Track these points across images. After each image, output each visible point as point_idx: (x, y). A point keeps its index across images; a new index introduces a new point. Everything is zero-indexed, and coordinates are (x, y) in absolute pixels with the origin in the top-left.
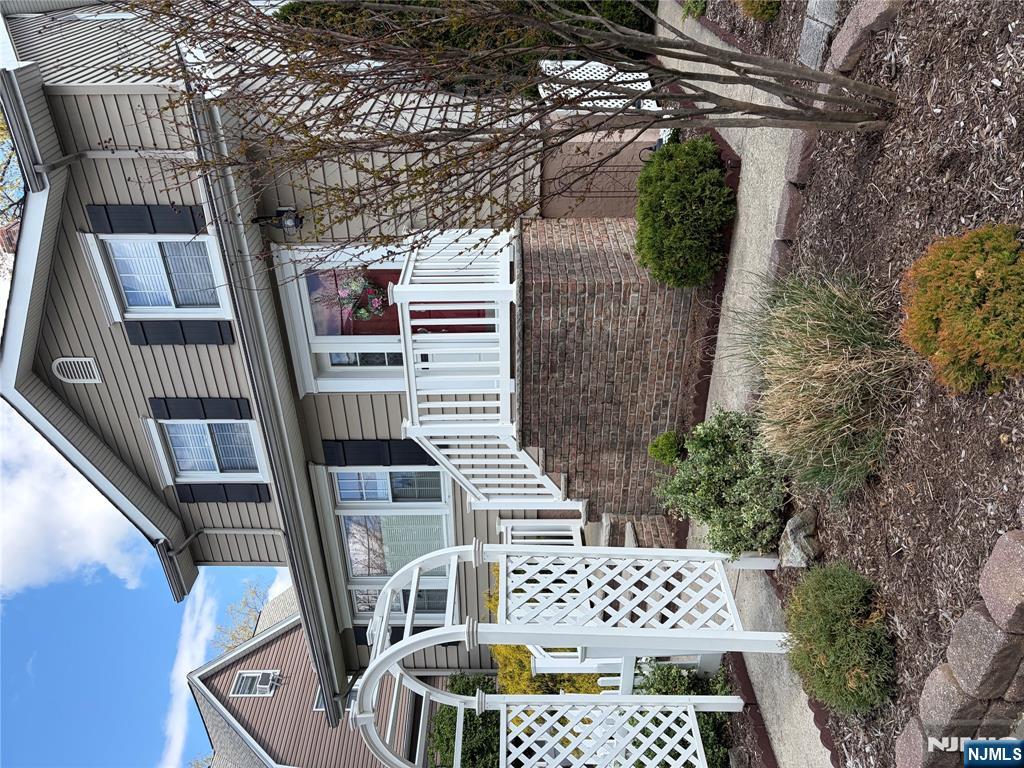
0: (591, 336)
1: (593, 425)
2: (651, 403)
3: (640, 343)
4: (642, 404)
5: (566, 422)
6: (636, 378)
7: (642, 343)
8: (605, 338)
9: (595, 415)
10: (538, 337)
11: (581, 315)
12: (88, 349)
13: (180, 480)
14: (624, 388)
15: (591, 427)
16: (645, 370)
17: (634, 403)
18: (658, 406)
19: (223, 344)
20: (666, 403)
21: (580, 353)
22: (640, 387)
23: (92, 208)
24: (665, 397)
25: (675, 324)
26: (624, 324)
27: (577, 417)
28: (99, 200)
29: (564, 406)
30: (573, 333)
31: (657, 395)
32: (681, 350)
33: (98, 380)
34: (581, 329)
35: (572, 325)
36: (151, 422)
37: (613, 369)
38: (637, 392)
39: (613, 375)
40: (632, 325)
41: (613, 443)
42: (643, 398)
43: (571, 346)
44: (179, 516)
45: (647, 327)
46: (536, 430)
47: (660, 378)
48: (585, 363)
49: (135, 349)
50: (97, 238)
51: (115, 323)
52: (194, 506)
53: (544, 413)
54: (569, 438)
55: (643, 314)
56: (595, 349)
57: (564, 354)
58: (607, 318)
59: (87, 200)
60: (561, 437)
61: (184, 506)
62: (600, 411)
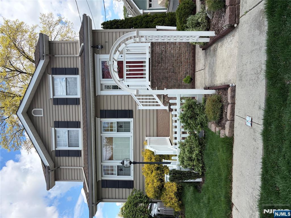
0: (168, 54)
1: (170, 80)
2: (183, 73)
3: (180, 55)
4: (182, 73)
5: (163, 79)
6: (179, 66)
7: (180, 56)
8: (171, 54)
9: (170, 77)
10: (156, 54)
11: (165, 48)
12: (42, 106)
13: (57, 149)
14: (177, 68)
15: (169, 80)
16: (181, 63)
17: (179, 73)
18: (185, 73)
19: (77, 104)
20: (187, 73)
21: (165, 58)
22: (181, 68)
23: (53, 69)
24: (187, 71)
25: (187, 50)
26: (175, 50)
27: (165, 77)
28: (55, 67)
29: (162, 74)
30: (164, 53)
31: (185, 70)
32: (190, 57)
33: (42, 116)
34: (166, 52)
35: (163, 50)
36: (53, 129)
37: (174, 63)
38: (180, 69)
39: (174, 65)
40: (177, 51)
41: (175, 85)
42: (182, 71)
43: (163, 56)
44: (54, 161)
45: (181, 51)
46: (155, 81)
47: (185, 65)
48: (167, 61)
49: (54, 106)
50: (52, 76)
51: (51, 98)
52: (59, 158)
53: (157, 76)
54: (164, 84)
55: (180, 48)
56: (169, 57)
57: (162, 59)
58: (172, 49)
59: (52, 67)
60: (162, 83)
61: (56, 158)
62: (171, 75)
